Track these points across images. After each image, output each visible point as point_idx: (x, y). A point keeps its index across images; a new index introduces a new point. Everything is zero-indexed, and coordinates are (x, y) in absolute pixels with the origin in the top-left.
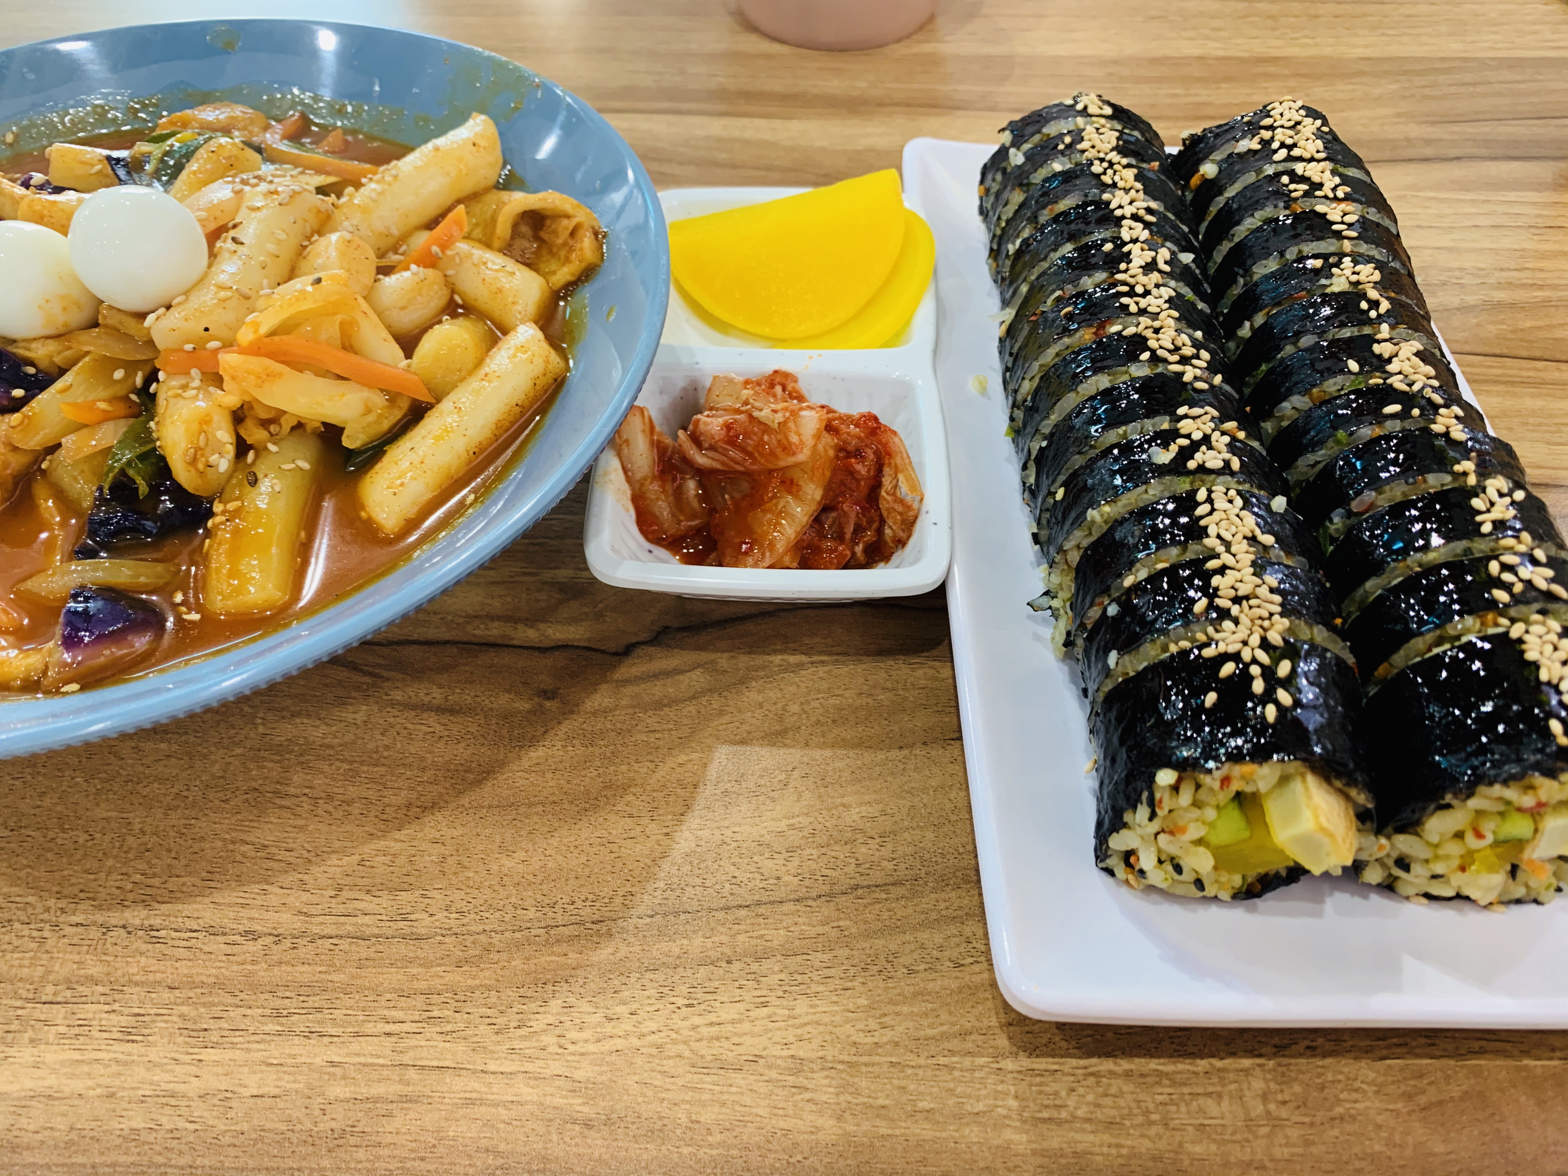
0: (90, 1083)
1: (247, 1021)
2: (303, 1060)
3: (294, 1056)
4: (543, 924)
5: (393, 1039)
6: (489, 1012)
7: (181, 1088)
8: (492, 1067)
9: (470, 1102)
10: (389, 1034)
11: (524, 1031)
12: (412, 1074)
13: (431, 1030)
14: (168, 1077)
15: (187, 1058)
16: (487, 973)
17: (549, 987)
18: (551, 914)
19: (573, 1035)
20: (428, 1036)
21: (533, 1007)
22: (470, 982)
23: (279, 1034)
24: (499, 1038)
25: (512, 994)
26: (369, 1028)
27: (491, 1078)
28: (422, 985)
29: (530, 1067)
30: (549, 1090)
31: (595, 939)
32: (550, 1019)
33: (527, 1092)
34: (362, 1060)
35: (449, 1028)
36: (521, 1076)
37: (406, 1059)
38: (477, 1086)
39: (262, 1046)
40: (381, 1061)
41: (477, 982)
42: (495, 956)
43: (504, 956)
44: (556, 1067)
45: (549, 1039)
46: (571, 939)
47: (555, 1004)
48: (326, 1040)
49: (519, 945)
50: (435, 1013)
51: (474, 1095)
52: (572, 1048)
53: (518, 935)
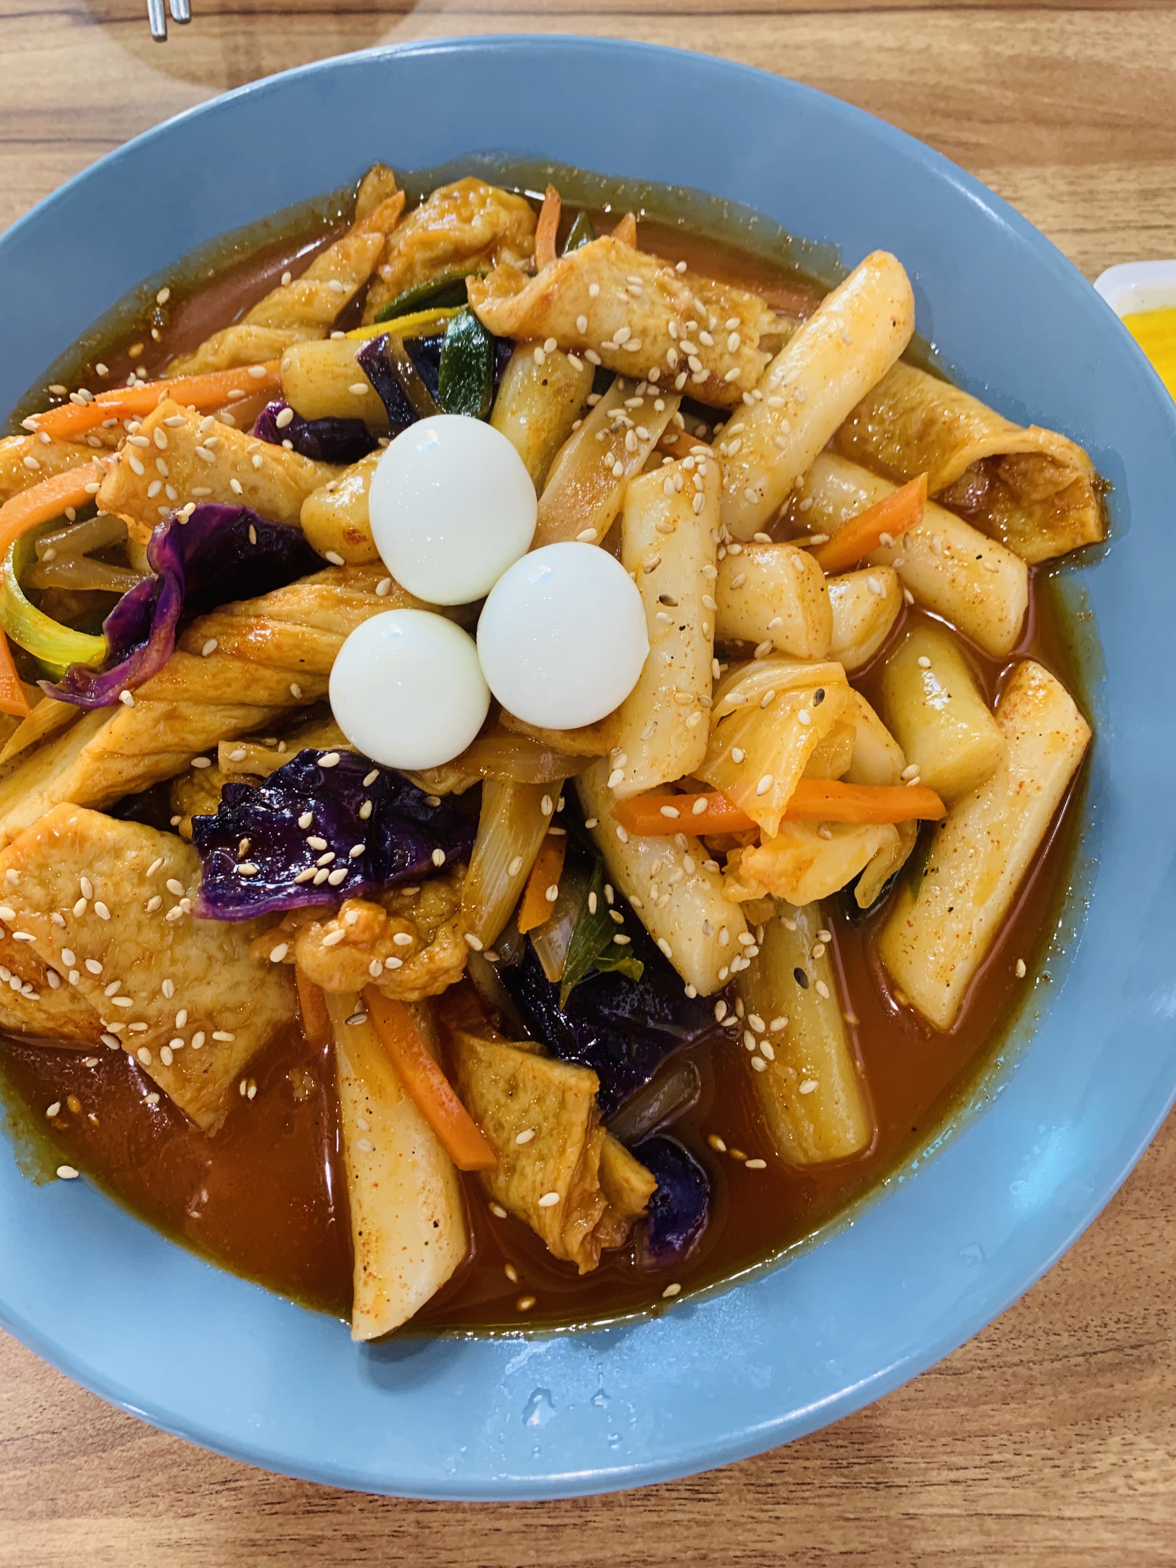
0: (678, 1546)
1: (809, 1473)
2: (878, 1513)
3: (868, 1510)
4: (1080, 1351)
5: (961, 1487)
6: (1050, 1453)
7: (768, 1547)
8: (1067, 1513)
9: (1055, 1551)
10: (955, 1482)
11: (1090, 1473)
12: (989, 1523)
13: (997, 1476)
14: (752, 1537)
15: (763, 1516)
16: (1036, 1410)
17: (1103, 1422)
18: (1084, 1339)
19: (1140, 1475)
20: (995, 1482)
21: (1093, 1445)
22: (1022, 1421)
23: (845, 1486)
24: (1066, 1481)
25: (1069, 1432)
26: (933, 1476)
27: (1069, 1525)
28: (974, 1427)
29: (1103, 1511)
30: (1129, 1534)
31: (1138, 1366)
32: (1113, 1459)
33: (1109, 1538)
34: (935, 1510)
35: (1013, 1472)
36: (1098, 1522)
37: (981, 1508)
38: (1057, 1533)
39: (833, 1500)
40: (955, 1511)
41: (1028, 1420)
42: (1038, 1390)
43: (1048, 1389)
44: (1130, 1510)
45: (1116, 1480)
46: (1115, 1367)
47: (1115, 1441)
48: (895, 1491)
49: (1061, 1377)
50: (996, 1457)
51: (1056, 1543)
52: (1141, 1489)
53: (1057, 1365)
